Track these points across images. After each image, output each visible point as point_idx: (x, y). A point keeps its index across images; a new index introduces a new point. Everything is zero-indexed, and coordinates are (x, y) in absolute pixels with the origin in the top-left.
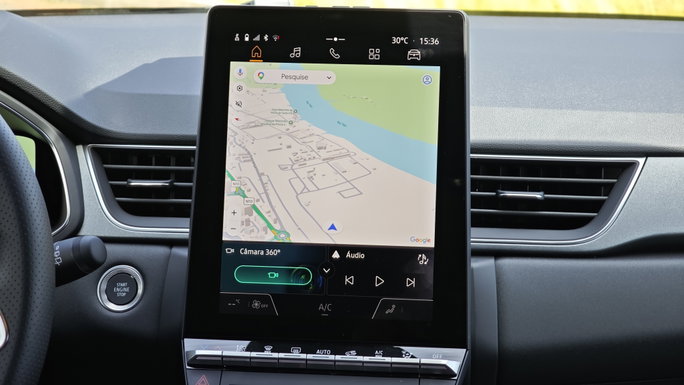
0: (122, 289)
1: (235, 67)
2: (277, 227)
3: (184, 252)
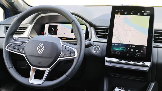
0: (97, 49)
1: (116, 15)
2: (121, 41)
3: (106, 44)
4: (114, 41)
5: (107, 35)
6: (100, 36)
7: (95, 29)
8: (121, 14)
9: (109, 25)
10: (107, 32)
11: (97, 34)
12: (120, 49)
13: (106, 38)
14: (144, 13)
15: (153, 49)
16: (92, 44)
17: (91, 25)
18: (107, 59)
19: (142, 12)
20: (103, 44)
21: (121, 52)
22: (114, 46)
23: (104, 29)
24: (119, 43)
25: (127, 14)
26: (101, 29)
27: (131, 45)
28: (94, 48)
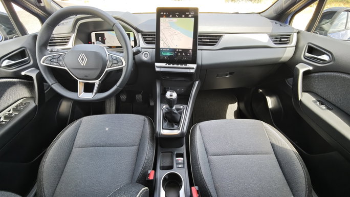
0: (146, 55)
1: (161, 18)
3: (155, 50)
4: (162, 46)
5: (154, 40)
6: (148, 42)
7: (143, 35)
8: (166, 17)
9: (155, 30)
10: (154, 38)
11: (145, 40)
12: (168, 54)
13: (154, 43)
14: (188, 15)
15: (198, 51)
16: (140, 50)
17: (138, 31)
18: (157, 64)
19: (187, 13)
20: (152, 49)
21: (170, 57)
22: (163, 51)
23: (151, 35)
24: (167, 47)
25: (172, 17)
26: (149, 35)
27: (178, 49)
28: (143, 55)
